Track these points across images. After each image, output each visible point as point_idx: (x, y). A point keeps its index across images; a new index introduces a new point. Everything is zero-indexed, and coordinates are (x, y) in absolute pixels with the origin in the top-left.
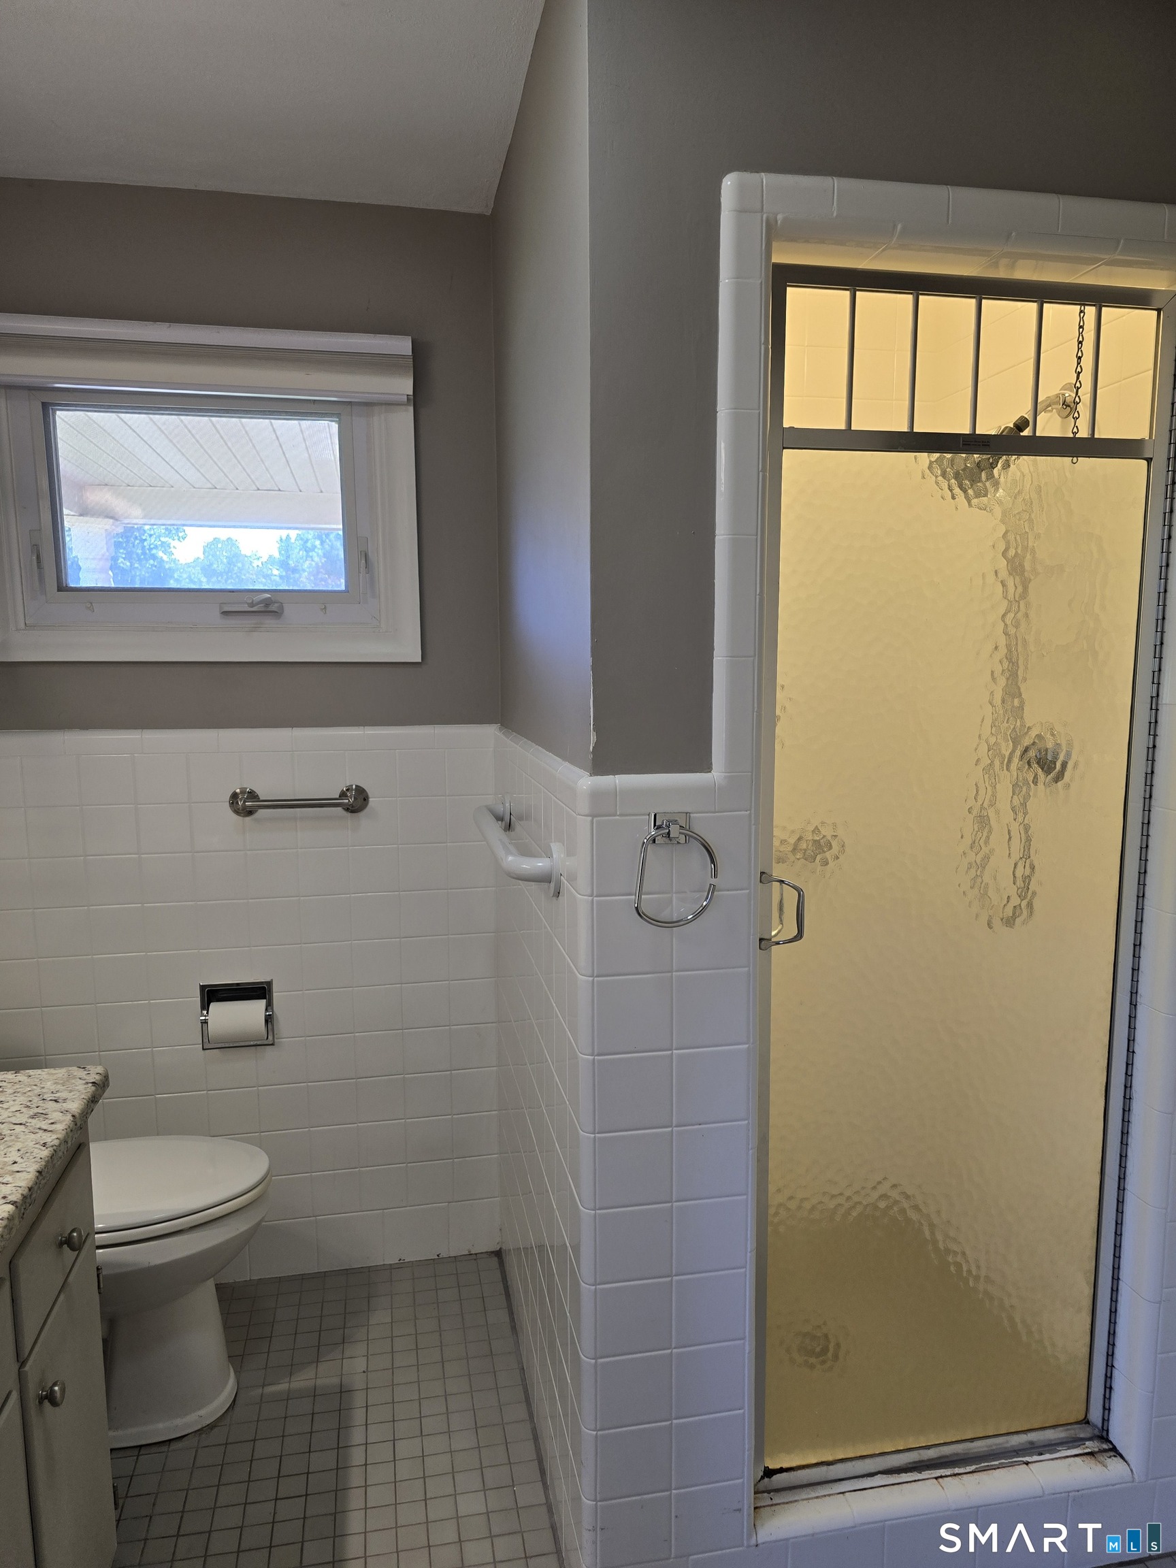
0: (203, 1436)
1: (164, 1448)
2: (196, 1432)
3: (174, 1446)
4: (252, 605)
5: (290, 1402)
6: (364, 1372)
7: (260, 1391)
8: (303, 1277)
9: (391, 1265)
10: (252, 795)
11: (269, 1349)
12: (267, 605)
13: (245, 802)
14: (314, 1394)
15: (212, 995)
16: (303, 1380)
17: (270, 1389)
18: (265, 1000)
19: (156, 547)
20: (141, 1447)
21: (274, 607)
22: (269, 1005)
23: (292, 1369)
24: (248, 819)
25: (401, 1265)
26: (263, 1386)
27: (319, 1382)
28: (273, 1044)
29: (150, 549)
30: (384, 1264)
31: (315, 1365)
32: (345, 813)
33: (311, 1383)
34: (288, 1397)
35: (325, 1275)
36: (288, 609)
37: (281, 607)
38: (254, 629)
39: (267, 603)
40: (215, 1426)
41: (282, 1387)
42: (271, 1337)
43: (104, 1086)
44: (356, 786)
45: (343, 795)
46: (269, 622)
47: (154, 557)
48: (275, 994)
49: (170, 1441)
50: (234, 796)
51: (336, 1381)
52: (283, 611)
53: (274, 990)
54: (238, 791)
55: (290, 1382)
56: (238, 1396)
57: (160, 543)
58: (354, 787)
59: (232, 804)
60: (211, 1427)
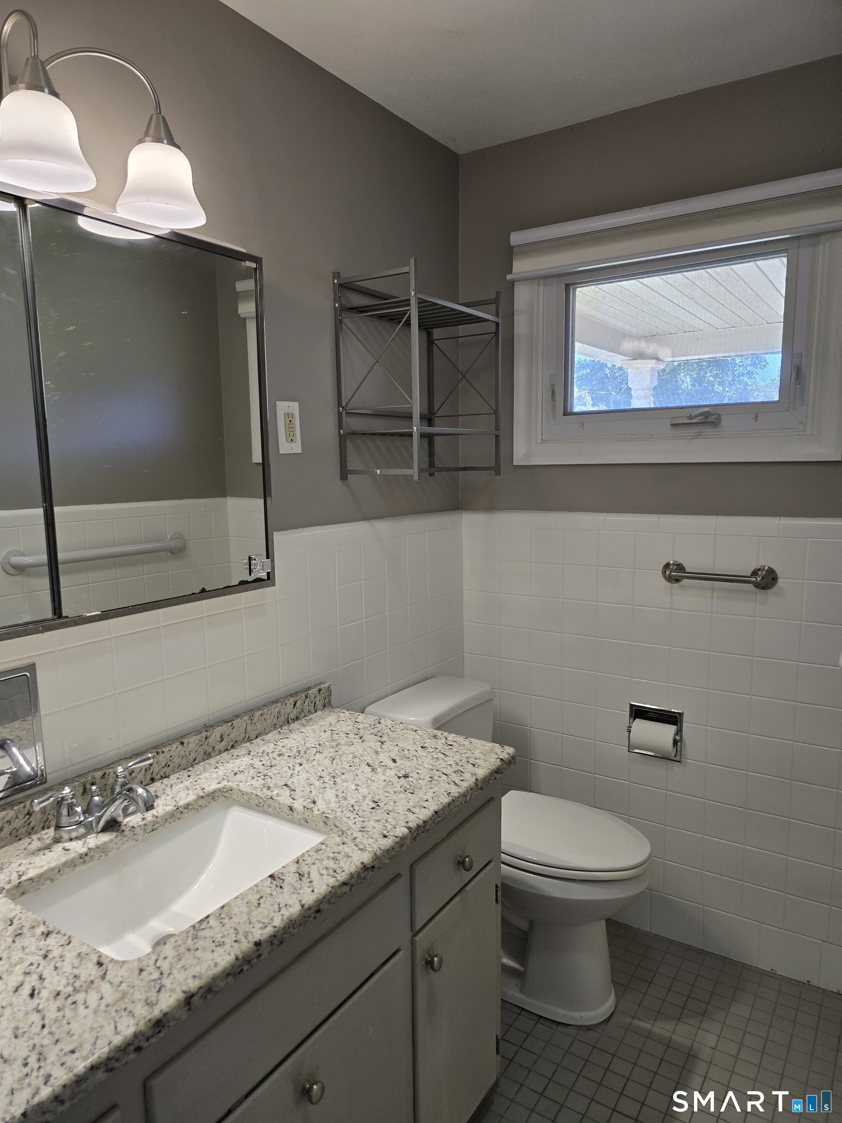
0: (581, 1032)
1: (554, 1026)
2: (577, 1026)
3: (562, 1029)
4: (690, 418)
5: (648, 1040)
6: (712, 1048)
7: (629, 1020)
8: (689, 948)
9: (763, 970)
10: (680, 567)
11: (646, 991)
12: (706, 417)
13: (671, 572)
14: (668, 1044)
15: (638, 713)
16: (663, 1028)
17: (636, 1022)
18: (676, 726)
19: (743, 375)
20: (540, 1017)
21: (711, 419)
22: (679, 732)
23: (658, 1015)
24: (676, 585)
25: (772, 975)
26: (634, 1017)
27: (675, 1037)
28: (679, 762)
29: (739, 376)
30: (757, 967)
31: (676, 1022)
32: (754, 588)
33: (669, 1034)
34: (648, 1036)
35: (706, 954)
36: (725, 421)
37: (719, 418)
38: (696, 436)
39: (706, 415)
40: (591, 1029)
41: (647, 1026)
42: (650, 983)
43: (510, 763)
44: (769, 567)
45: (755, 573)
46: (709, 431)
47: (740, 382)
48: (684, 724)
49: (560, 1023)
50: (667, 566)
51: (688, 1043)
52: (720, 422)
53: (684, 721)
54: (671, 562)
55: (653, 1025)
56: (614, 1015)
57: (746, 371)
58: (766, 568)
59: (664, 573)
60: (589, 1028)
